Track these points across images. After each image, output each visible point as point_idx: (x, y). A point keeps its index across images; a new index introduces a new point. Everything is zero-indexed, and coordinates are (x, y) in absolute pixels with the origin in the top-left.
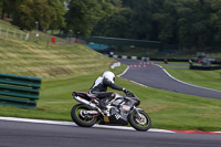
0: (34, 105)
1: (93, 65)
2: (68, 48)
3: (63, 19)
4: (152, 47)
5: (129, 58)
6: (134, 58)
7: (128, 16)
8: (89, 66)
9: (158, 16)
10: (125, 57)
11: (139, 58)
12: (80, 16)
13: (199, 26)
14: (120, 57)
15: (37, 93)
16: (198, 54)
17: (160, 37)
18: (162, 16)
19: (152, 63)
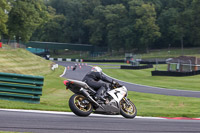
0: (38, 100)
1: (37, 67)
2: (13, 52)
3: (5, 26)
4: (84, 49)
5: (64, 60)
6: (69, 60)
7: (61, 23)
8: (34, 68)
9: (88, 22)
10: (60, 59)
11: (73, 60)
12: (20, 23)
13: (126, 30)
14: (56, 59)
15: (41, 90)
16: (127, 55)
17: (91, 40)
18: (93, 22)
19: (86, 64)
